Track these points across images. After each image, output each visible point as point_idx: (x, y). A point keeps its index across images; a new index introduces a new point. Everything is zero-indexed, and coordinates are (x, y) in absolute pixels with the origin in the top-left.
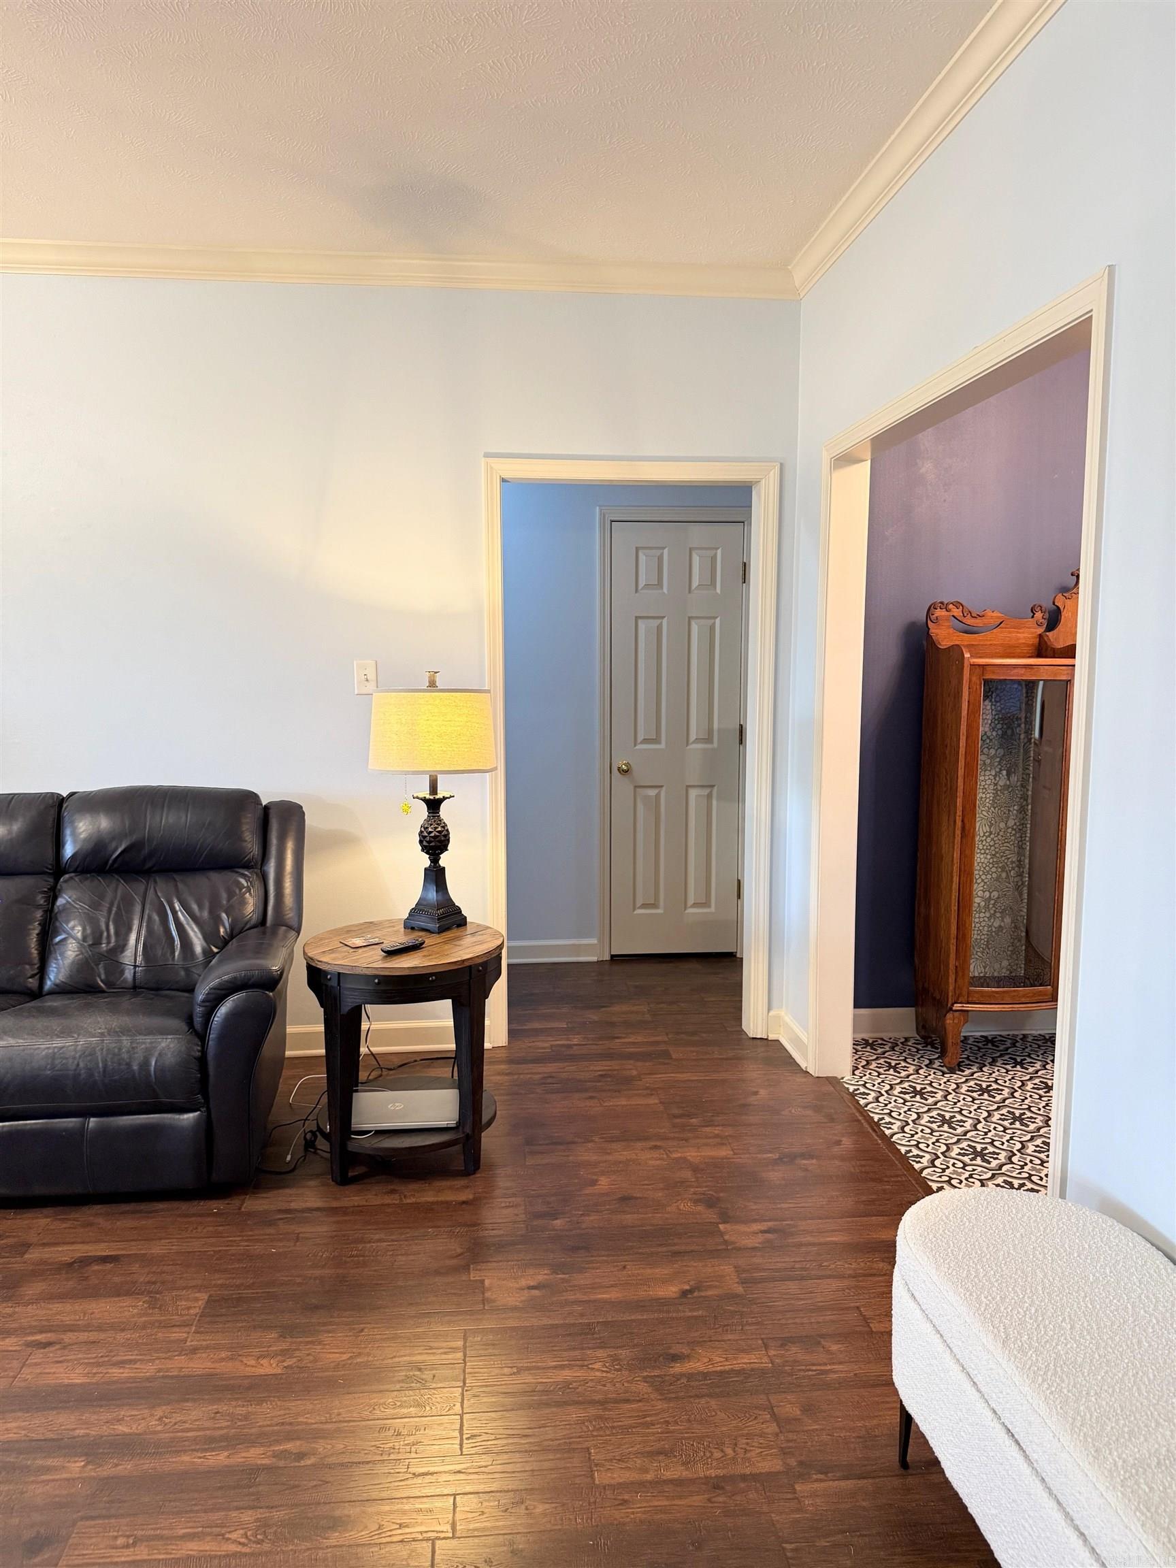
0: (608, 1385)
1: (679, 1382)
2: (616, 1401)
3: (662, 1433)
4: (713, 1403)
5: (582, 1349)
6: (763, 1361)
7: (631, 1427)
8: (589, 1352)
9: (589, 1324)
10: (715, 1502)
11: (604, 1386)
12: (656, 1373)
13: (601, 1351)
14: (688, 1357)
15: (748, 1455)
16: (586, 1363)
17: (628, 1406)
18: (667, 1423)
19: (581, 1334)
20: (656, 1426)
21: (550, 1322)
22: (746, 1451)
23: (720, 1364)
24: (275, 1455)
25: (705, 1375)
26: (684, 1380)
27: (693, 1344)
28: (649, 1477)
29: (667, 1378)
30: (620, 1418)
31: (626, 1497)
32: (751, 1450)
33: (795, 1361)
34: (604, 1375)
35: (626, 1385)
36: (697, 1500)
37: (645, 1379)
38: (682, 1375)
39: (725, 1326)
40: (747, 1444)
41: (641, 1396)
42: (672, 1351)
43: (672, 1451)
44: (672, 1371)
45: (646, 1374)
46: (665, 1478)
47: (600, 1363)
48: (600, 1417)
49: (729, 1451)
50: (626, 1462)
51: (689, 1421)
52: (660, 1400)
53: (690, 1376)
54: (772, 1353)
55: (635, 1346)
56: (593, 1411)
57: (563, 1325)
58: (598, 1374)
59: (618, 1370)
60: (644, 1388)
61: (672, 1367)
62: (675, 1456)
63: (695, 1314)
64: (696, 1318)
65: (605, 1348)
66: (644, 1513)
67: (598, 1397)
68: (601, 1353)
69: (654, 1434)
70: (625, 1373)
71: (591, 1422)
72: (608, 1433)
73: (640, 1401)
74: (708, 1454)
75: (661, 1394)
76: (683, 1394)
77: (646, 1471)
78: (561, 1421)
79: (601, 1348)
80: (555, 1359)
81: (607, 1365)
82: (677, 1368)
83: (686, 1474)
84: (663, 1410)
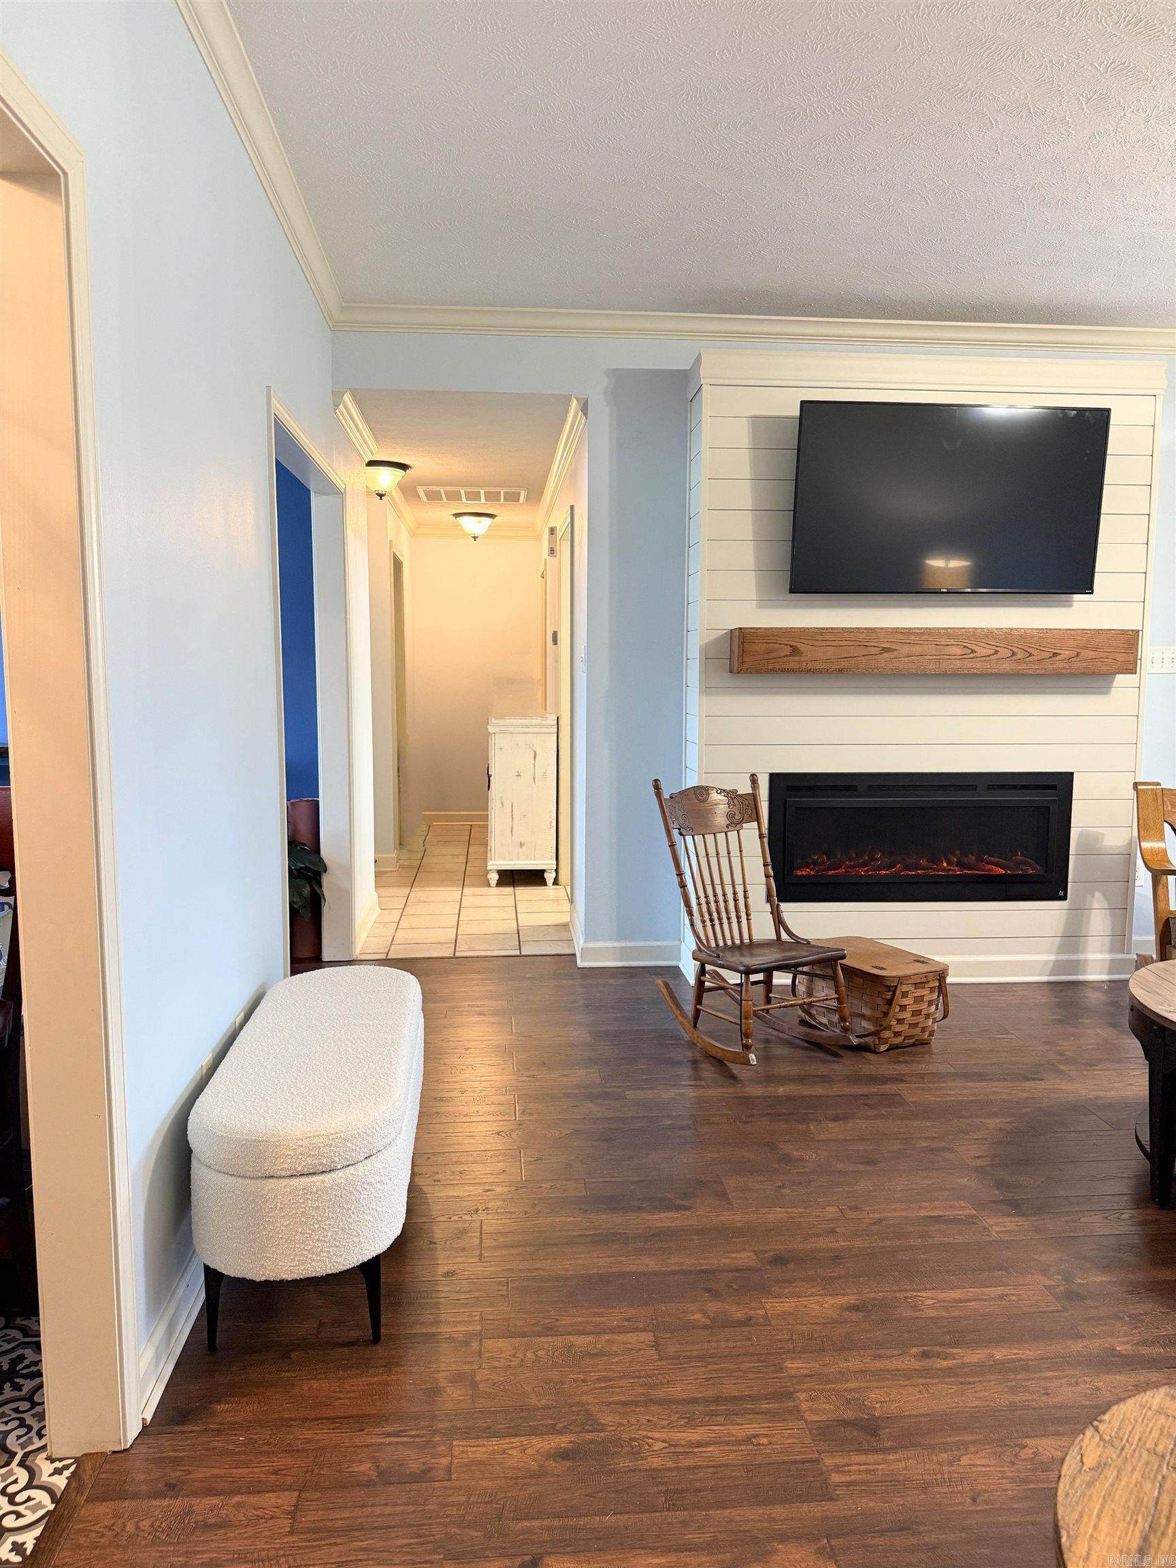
0: (644, 1421)
1: (566, 1423)
2: (636, 1403)
3: (591, 1372)
4: (533, 1401)
5: (678, 1469)
6: (461, 1449)
7: (621, 1378)
8: (670, 1464)
9: (675, 1507)
10: (553, 1319)
11: (649, 1421)
12: (589, 1436)
13: (655, 1466)
14: (549, 1456)
15: (513, 1352)
16: (673, 1449)
17: (623, 1398)
18: (584, 1381)
19: (683, 1491)
20: (596, 1377)
21: (726, 1512)
22: (514, 1356)
23: (514, 1445)
24: (953, 1357)
25: (534, 1432)
26: (560, 1426)
27: (540, 1474)
28: (607, 1337)
29: (578, 1429)
30: (632, 1386)
31: (626, 1323)
32: (510, 1356)
33: (422, 1448)
34: (650, 1434)
35: (625, 1422)
36: (567, 1321)
37: (603, 1428)
38: (561, 1433)
39: (492, 1502)
40: (511, 1361)
41: (609, 1409)
42: (568, 1464)
43: (583, 1356)
44: (571, 1438)
45: (602, 1434)
46: (593, 1336)
47: (655, 1448)
48: (653, 1386)
49: (529, 1355)
50: (626, 1348)
51: (562, 1383)
52: (589, 1404)
53: (552, 1430)
54: (761, 1312)
55: (613, 1472)
56: (660, 1393)
57: (709, 1507)
58: (657, 1435)
59: (635, 1439)
60: (606, 1419)
61: (571, 1442)
62: (581, 1352)
63: (526, 1524)
64: (527, 1517)
65: (650, 1470)
66: (613, 1313)
67: (653, 1408)
68: (655, 1463)
69: (599, 1371)
70: (625, 1436)
71: (661, 1383)
72: (643, 1372)
73: (610, 1403)
74: (550, 1353)
75: (587, 1410)
76: (564, 1410)
77: (608, 1341)
78: (691, 1383)
79: (655, 1470)
80: (709, 1454)
81: (647, 1447)
82: (564, 1441)
83: (573, 1338)
84: (586, 1393)
